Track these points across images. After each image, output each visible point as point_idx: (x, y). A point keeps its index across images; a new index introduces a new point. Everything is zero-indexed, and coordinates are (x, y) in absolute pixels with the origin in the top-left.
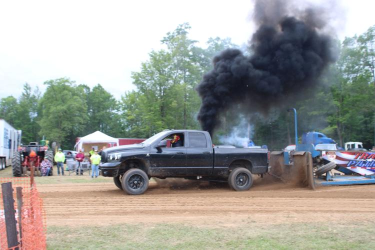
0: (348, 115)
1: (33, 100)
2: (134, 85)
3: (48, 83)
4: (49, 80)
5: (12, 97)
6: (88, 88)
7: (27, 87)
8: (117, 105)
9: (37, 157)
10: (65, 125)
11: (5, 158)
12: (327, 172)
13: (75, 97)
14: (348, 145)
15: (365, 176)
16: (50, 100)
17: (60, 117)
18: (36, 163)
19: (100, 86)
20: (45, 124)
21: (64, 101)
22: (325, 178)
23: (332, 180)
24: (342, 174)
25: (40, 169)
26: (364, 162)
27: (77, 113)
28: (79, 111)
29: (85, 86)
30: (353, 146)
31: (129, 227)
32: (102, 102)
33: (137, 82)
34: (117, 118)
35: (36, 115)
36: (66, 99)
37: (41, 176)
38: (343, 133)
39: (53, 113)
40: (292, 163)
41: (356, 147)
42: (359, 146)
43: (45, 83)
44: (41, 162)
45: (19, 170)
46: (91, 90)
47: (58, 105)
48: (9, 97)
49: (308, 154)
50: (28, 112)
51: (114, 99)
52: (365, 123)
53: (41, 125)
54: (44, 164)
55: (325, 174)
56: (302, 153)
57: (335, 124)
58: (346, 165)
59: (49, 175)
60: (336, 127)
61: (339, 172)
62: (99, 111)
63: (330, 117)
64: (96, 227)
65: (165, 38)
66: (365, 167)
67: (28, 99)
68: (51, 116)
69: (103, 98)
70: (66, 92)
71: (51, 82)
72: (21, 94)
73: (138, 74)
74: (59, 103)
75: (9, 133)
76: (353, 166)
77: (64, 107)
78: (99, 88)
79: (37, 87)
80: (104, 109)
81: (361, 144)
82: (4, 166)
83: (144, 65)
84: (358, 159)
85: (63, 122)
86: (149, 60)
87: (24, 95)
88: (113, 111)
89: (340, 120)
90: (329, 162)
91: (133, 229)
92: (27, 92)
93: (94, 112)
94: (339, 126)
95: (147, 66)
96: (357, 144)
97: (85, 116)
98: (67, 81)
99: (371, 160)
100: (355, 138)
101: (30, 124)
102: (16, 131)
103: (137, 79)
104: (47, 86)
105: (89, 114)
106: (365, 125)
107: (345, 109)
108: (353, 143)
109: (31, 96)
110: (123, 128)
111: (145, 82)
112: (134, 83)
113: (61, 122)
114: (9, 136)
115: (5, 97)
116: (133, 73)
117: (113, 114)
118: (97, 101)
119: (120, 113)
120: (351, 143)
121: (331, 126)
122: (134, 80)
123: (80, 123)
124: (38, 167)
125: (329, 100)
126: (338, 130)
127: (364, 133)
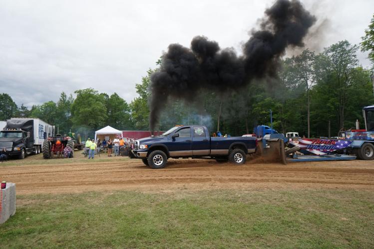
0: (289, 113)
1: (68, 104)
2: (137, 93)
3: (78, 92)
4: (78, 90)
5: (52, 102)
6: (108, 96)
7: (63, 95)
8: (129, 108)
9: (61, 144)
10: (91, 122)
11: (40, 145)
12: (293, 153)
13: (98, 102)
14: (288, 134)
15: (319, 155)
16: (80, 105)
17: (87, 116)
18: (60, 149)
19: (116, 94)
20: (76, 122)
21: (90, 105)
22: (292, 157)
23: (297, 158)
24: (302, 154)
25: (63, 153)
26: (319, 146)
27: (99, 113)
28: (101, 112)
29: (105, 95)
30: (292, 135)
31: (95, 193)
32: (118, 105)
33: (139, 91)
34: (129, 116)
35: (70, 115)
36: (91, 103)
37: (64, 158)
38: (285, 126)
39: (82, 113)
40: (269, 147)
41: (294, 136)
42: (296, 135)
43: (75, 92)
44: (64, 148)
45: (48, 154)
46: (110, 97)
47: (85, 107)
48: (50, 102)
49: (281, 140)
50: (64, 113)
51: (126, 104)
52: (303, 118)
53: (73, 122)
54: (66, 150)
55: (292, 154)
56: (277, 139)
57: (280, 120)
58: (306, 148)
59: (70, 157)
60: (280, 122)
61: (300, 153)
62: (115, 112)
63: (276, 115)
64: (71, 194)
65: (159, 60)
66: (319, 150)
67: (64, 103)
68: (80, 115)
69: (118, 103)
70: (91, 98)
71: (80, 92)
72: (59, 100)
73: (141, 86)
74: (86, 106)
75: (44, 128)
76: (311, 149)
77: (90, 109)
78: (115, 96)
79: (71, 95)
80: (119, 110)
81: (297, 133)
82: (39, 152)
83: (144, 80)
84: (314, 144)
85: (90, 120)
86: (148, 76)
87: (61, 100)
88: (126, 112)
89: (283, 117)
90: (294, 146)
91: (97, 195)
92: (63, 99)
93: (112, 112)
94: (282, 121)
95: (147, 80)
96: (294, 133)
97: (105, 115)
98: (91, 91)
99: (323, 145)
100: (294, 129)
101: (66, 122)
102: (50, 126)
103: (140, 89)
104: (76, 94)
105: (109, 114)
106: (302, 120)
107: (287, 109)
108: (291, 133)
109: (66, 101)
110: (133, 124)
111: (146, 91)
112: (137, 92)
113: (88, 120)
114: (44, 130)
115: (47, 102)
116: (137, 85)
117: (126, 114)
118: (114, 104)
119: (130, 113)
120: (290, 133)
121: (276, 121)
122: (137, 90)
123: (102, 120)
124: (62, 152)
125: (275, 103)
126: (282, 124)
127: (301, 126)
